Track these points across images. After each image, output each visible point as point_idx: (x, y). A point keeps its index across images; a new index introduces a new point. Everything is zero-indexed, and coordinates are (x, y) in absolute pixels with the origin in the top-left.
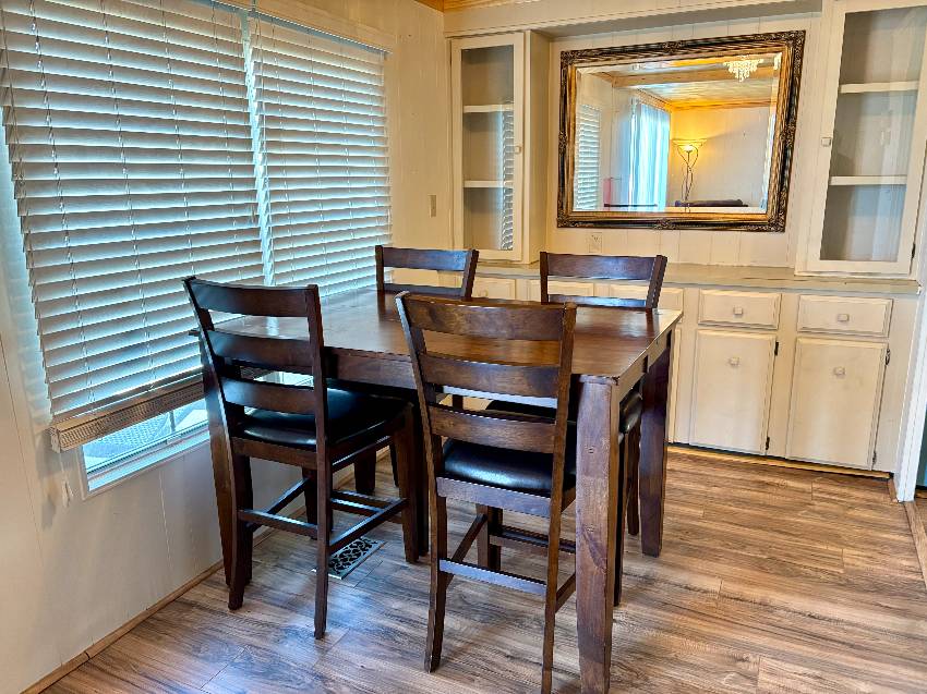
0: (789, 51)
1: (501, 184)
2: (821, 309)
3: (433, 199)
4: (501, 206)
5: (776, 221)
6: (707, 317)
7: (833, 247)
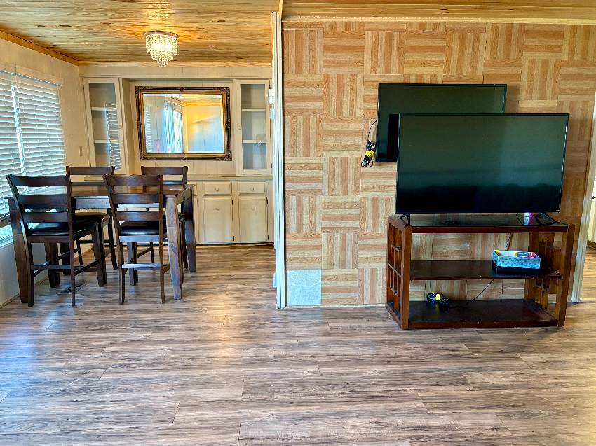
0: (225, 95)
1: (108, 142)
2: (245, 187)
3: (81, 148)
4: (109, 152)
5: (228, 157)
6: (206, 193)
7: (247, 165)
